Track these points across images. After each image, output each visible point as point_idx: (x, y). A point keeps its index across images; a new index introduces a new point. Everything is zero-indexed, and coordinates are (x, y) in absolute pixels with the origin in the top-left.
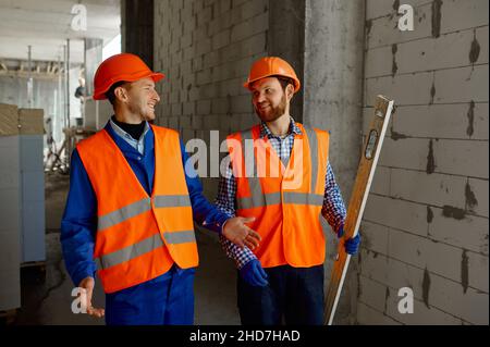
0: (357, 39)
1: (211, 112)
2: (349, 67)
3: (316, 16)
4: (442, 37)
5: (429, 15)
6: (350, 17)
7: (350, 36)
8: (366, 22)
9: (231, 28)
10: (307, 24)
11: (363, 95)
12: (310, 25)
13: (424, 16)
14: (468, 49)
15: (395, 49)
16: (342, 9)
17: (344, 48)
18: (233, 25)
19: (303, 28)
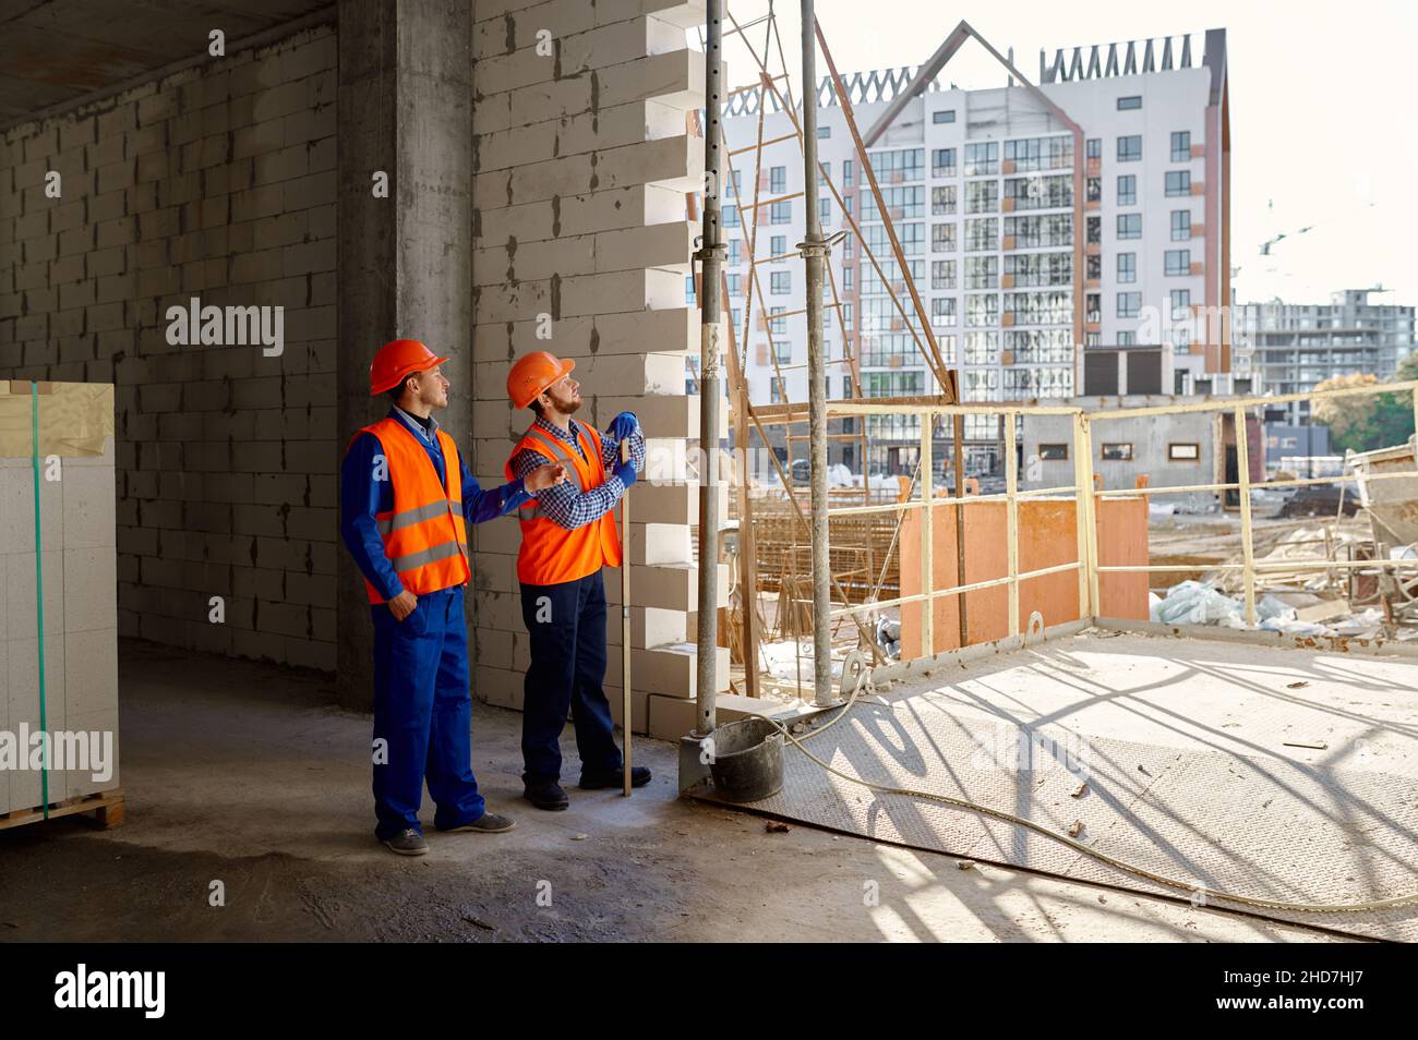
0: (462, 310)
1: (181, 409)
2: (453, 348)
3: (410, 282)
4: (562, 321)
5: (548, 292)
6: (452, 284)
7: (453, 308)
8: (473, 288)
9: (230, 257)
10: (399, 293)
11: (472, 385)
12: (403, 294)
13: (543, 292)
14: (588, 338)
15: (510, 329)
16: (442, 272)
17: (446, 323)
18: (235, 253)
19: (395, 299)
